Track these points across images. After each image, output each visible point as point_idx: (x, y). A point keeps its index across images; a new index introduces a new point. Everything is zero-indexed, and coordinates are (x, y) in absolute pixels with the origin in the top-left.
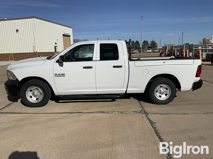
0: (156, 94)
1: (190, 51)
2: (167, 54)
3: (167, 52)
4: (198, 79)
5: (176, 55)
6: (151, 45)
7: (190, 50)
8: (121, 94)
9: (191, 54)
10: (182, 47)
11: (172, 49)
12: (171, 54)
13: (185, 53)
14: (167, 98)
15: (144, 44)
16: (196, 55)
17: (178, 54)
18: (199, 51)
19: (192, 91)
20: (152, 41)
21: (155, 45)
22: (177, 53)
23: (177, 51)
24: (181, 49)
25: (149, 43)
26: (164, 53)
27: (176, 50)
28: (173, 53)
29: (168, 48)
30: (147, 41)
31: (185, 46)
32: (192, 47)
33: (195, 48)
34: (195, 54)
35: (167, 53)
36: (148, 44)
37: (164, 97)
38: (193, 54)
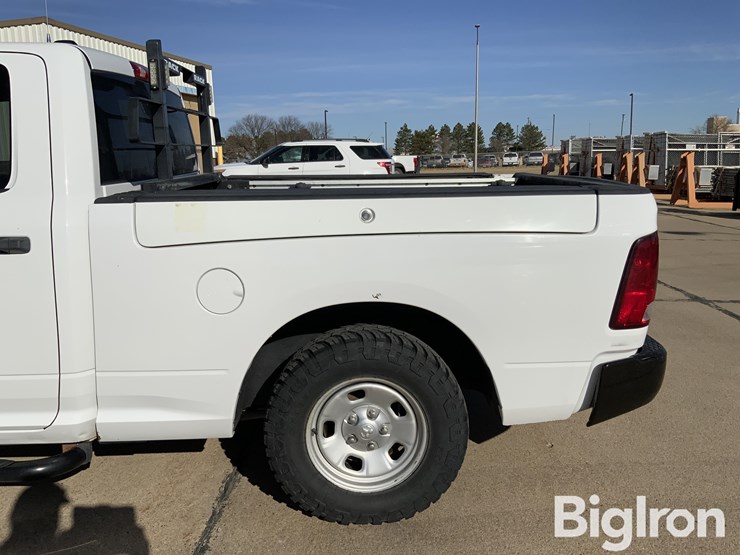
0: (324, 446)
1: (651, 160)
2: (566, 171)
3: (566, 163)
4: (631, 341)
5: (599, 174)
6: (521, 138)
7: (652, 154)
8: (65, 449)
9: (654, 170)
10: (622, 144)
11: (585, 153)
12: (581, 170)
13: (634, 167)
14: (400, 479)
15: (499, 136)
16: (676, 173)
17: (608, 171)
18: (685, 158)
19: (589, 424)
20: (527, 127)
21: (535, 142)
22: (602, 169)
23: (605, 160)
24: (618, 152)
25: (517, 131)
26: (557, 168)
27: (600, 157)
28: (590, 166)
29: (573, 150)
30: (508, 125)
31: (635, 142)
32: (658, 145)
33: (670, 146)
34: (669, 172)
35: (568, 167)
36: (512, 137)
37: (379, 471)
38: (661, 173)
